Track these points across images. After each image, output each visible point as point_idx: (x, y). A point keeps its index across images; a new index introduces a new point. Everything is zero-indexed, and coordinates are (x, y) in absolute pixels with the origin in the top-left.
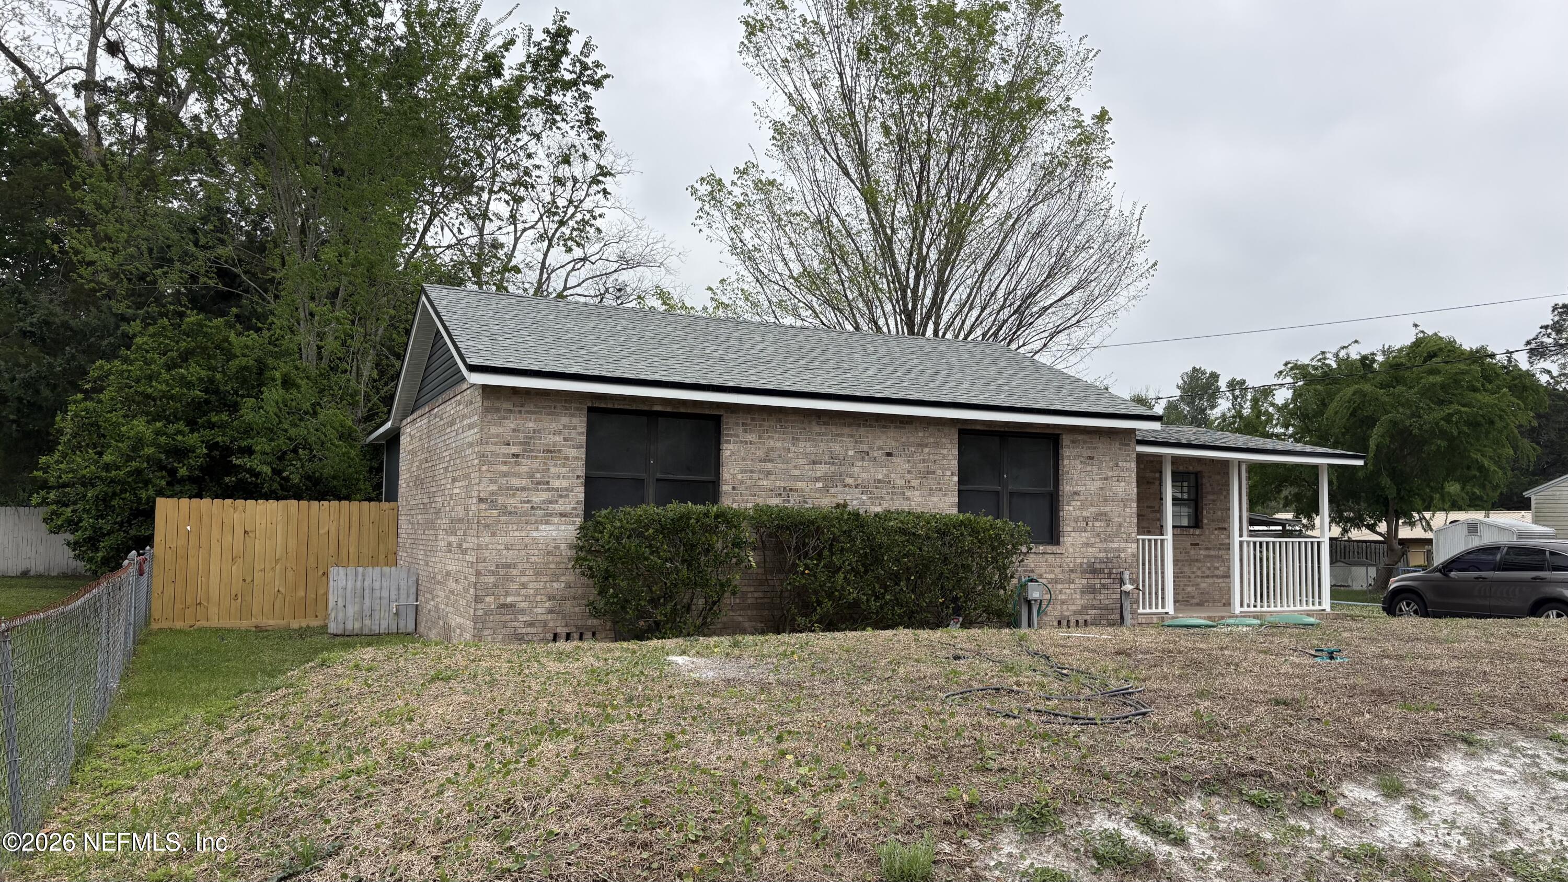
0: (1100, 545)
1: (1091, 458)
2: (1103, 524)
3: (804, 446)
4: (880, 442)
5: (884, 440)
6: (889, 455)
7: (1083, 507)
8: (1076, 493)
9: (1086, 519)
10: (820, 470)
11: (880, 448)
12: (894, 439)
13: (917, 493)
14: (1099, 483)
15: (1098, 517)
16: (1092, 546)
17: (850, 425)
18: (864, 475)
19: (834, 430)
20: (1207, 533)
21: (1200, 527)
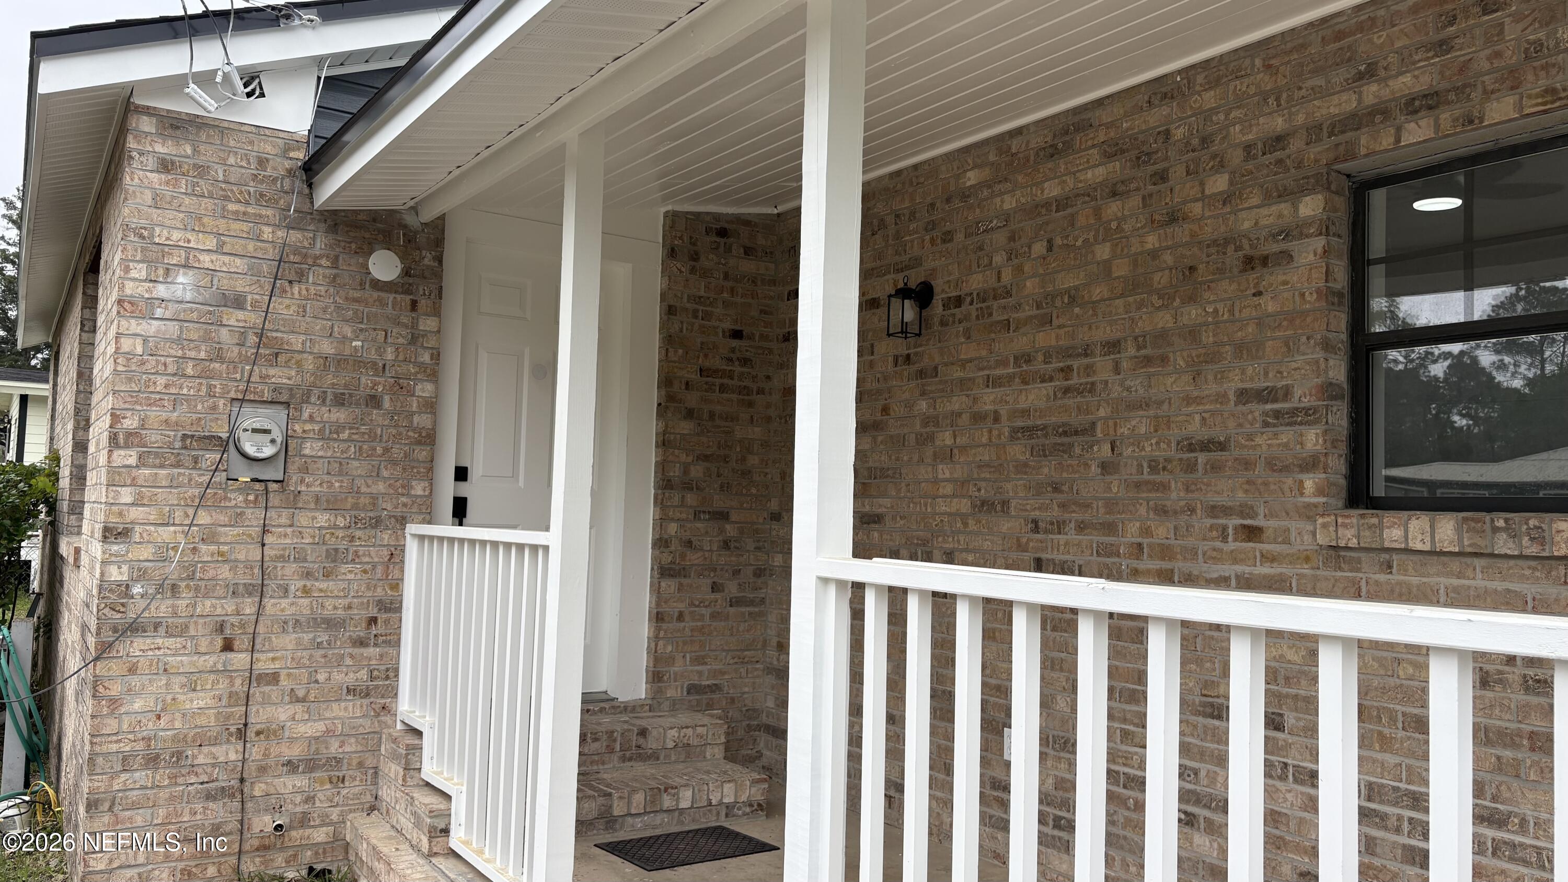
1: (106, 266)
9: (92, 464)
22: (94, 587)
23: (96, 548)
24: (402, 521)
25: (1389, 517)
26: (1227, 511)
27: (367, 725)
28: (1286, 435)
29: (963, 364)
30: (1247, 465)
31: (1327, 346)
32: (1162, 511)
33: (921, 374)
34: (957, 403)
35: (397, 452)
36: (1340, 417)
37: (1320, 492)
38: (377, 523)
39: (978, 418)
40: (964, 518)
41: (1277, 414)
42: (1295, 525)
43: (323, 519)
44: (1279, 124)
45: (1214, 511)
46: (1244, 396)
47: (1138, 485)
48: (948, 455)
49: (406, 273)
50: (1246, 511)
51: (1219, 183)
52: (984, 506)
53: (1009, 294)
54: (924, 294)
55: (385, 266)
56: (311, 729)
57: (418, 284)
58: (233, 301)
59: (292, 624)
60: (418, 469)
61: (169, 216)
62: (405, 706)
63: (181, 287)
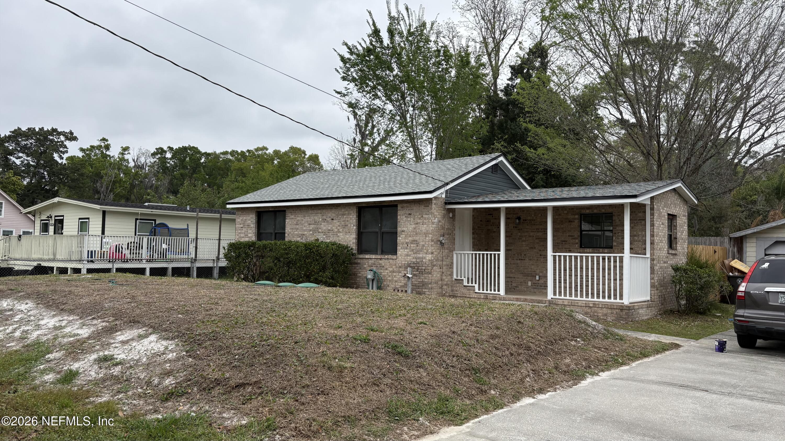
0: (413, 255)
1: (410, 214)
2: (415, 245)
3: (307, 218)
4: (329, 215)
5: (330, 214)
6: (332, 219)
7: (406, 238)
8: (403, 231)
9: (407, 243)
10: (312, 227)
11: (330, 217)
12: (334, 213)
13: (341, 234)
15: (414, 242)
16: (410, 256)
17: (320, 210)
18: (324, 228)
19: (315, 211)
20: (616, 251)
21: (612, 248)
22: (424, 260)
23: (424, 255)
24: (453, 251)
25: (584, 249)
26: (567, 248)
27: (452, 280)
28: (574, 240)
29: (527, 229)
30: (570, 244)
31: (578, 231)
32: (559, 248)
33: (519, 229)
34: (526, 234)
35: (452, 241)
36: (579, 239)
37: (578, 246)
38: (451, 251)
39: (530, 236)
40: (528, 250)
41: (573, 238)
42: (575, 250)
43: (447, 251)
44: (573, 207)
45: (565, 248)
46: (569, 236)
47: (555, 246)
48: (524, 241)
50: (569, 248)
51: (566, 212)
53: (535, 220)
54: (519, 218)
55: (451, 215)
56: (446, 280)
57: (454, 217)
58: (440, 221)
59: (445, 265)
60: (454, 244)
61: (435, 211)
62: (455, 277)
63: (436, 220)
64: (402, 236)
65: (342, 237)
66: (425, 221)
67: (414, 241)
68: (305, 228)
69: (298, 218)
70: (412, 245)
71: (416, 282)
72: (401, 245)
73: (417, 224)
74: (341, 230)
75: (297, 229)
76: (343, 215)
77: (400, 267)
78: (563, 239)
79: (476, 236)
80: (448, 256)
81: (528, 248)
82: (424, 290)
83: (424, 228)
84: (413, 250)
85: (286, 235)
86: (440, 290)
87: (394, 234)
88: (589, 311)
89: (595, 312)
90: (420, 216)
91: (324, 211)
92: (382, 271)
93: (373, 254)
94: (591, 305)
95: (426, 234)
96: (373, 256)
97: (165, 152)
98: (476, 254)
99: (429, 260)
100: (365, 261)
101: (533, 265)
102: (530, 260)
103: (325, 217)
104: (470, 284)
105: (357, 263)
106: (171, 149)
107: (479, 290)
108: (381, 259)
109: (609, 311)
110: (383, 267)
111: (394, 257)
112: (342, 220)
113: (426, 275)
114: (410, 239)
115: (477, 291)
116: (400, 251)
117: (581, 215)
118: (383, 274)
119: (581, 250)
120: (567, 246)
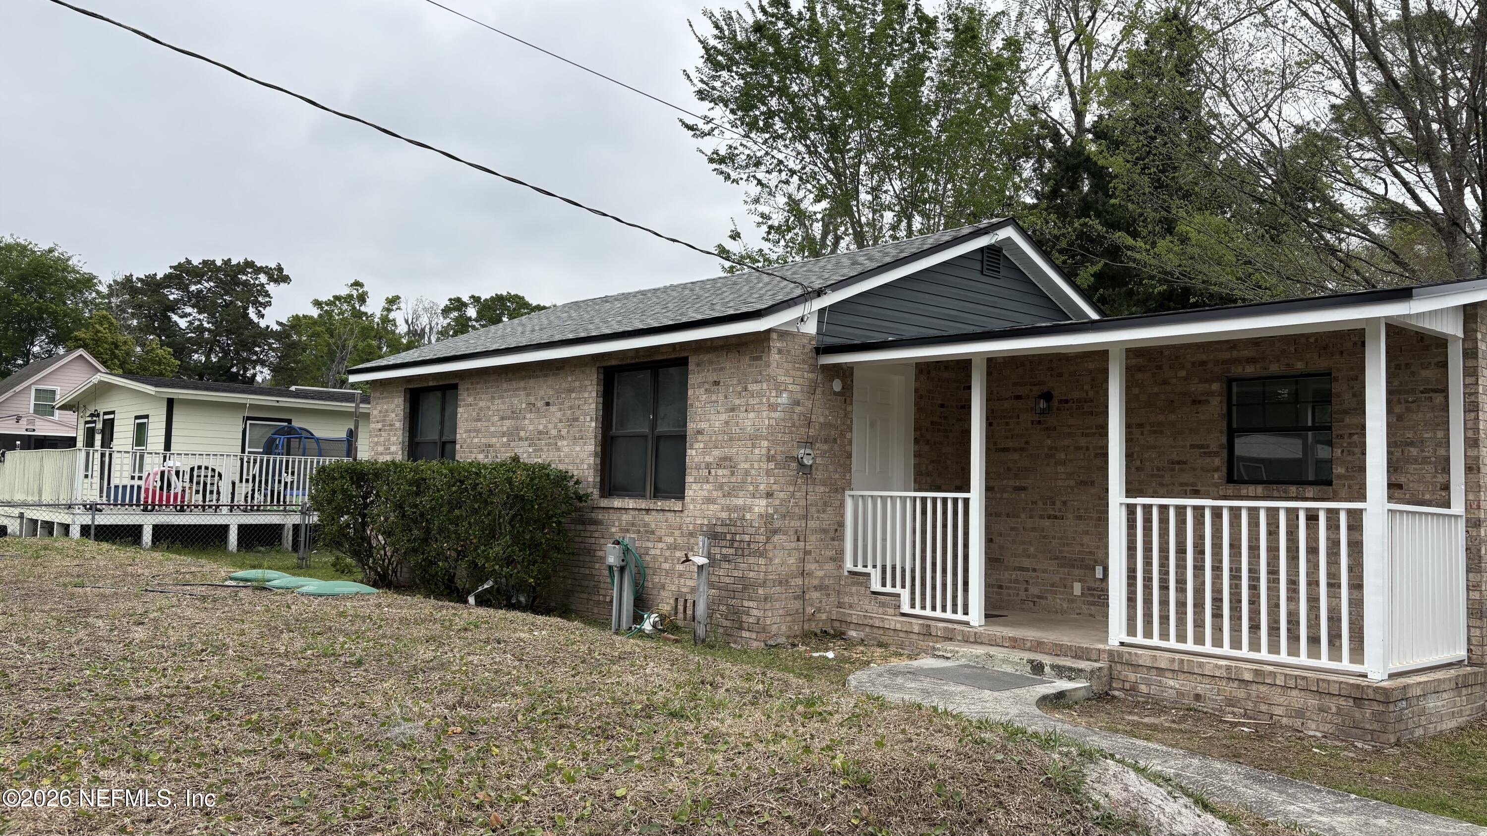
0: (723, 501)
1: (716, 383)
2: (726, 472)
3: (498, 403)
4: (542, 393)
5: (544, 389)
6: (548, 404)
7: (706, 450)
8: (699, 432)
9: (708, 466)
10: (506, 425)
11: (542, 398)
12: (551, 387)
13: (565, 443)
14: (724, 417)
15: (724, 461)
16: (714, 502)
17: (523, 378)
18: (531, 427)
19: (515, 384)
20: (1343, 493)
21: (1329, 483)
22: (748, 516)
23: (749, 501)
24: (844, 490)
25: (1243, 486)
26: (1186, 485)
27: (836, 573)
28: (1208, 460)
29: (1070, 426)
30: (1194, 469)
31: (1221, 432)
32: (1162, 485)
33: (1047, 429)
34: (1067, 442)
35: (842, 462)
36: (1225, 454)
37: (1219, 478)
38: (836, 491)
39: (1078, 448)
40: (1072, 488)
41: (1205, 453)
42: (1211, 489)
43: (822, 489)
44: (1204, 357)
45: (1182, 485)
46: (1192, 446)
47: (1152, 476)
48: (1063, 463)
49: (843, 388)
50: (1194, 485)
51: (1183, 373)
52: (1083, 483)
53: (1092, 401)
54: (1047, 396)
55: (837, 386)
56: (820, 573)
57: (847, 392)
58: (797, 403)
59: (815, 531)
60: (848, 468)
61: (781, 371)
62: (849, 565)
63: (784, 398)
64: (696, 446)
65: (566, 449)
66: (752, 401)
67: (725, 459)
68: (492, 429)
69: (482, 404)
70: (720, 472)
71: (727, 580)
72: (694, 472)
73: (732, 410)
74: (564, 432)
75: (478, 431)
76: (570, 391)
77: (691, 534)
78: (1174, 456)
79: (926, 448)
80: (825, 504)
81: (1072, 483)
82: (746, 604)
83: (748, 421)
84: (721, 487)
85: (458, 447)
86: (797, 605)
87: (680, 440)
88: (1241, 694)
89: (1261, 699)
90: (739, 389)
91: (532, 382)
92: (650, 545)
93: (631, 496)
94: (1248, 676)
95: (754, 439)
96: (630, 503)
97: (465, 305)
98: (924, 500)
99: (761, 516)
100: (614, 516)
101: (1087, 533)
102: (1079, 518)
103: (532, 399)
104: (888, 589)
105: (596, 522)
106: (476, 299)
107: (913, 606)
108: (648, 510)
109: (1313, 702)
110: (653, 533)
111: (677, 505)
112: (567, 404)
113: (751, 560)
114: (716, 453)
115: (906, 608)
116: (694, 490)
117: (1230, 381)
118: (652, 552)
119: (1231, 489)
120: (1187, 477)
